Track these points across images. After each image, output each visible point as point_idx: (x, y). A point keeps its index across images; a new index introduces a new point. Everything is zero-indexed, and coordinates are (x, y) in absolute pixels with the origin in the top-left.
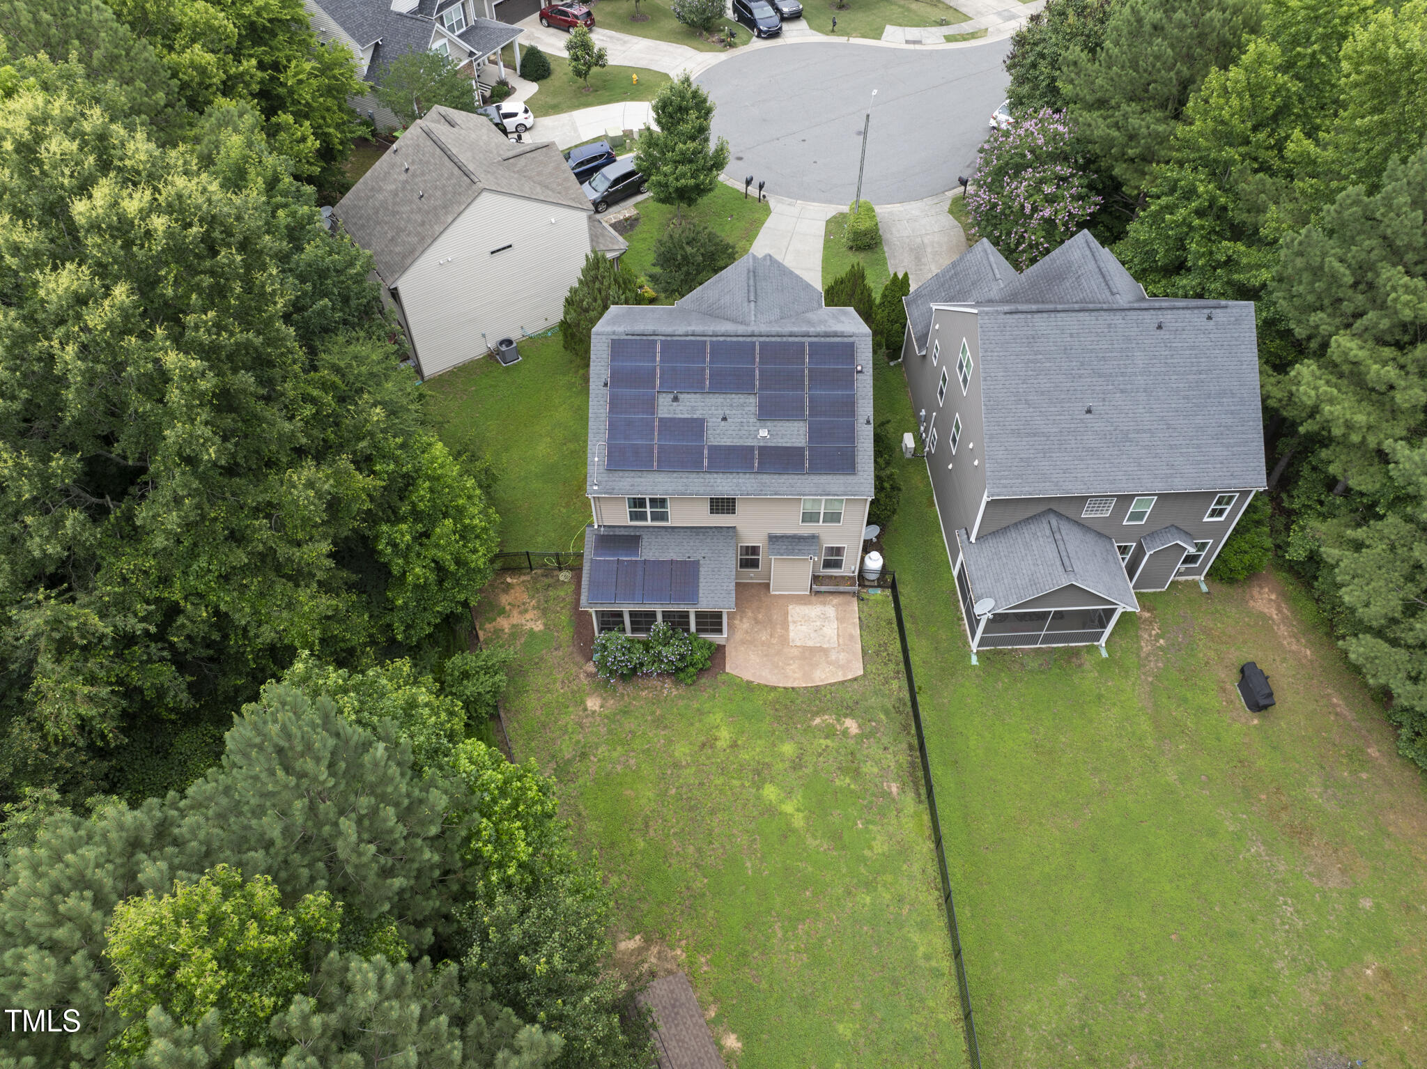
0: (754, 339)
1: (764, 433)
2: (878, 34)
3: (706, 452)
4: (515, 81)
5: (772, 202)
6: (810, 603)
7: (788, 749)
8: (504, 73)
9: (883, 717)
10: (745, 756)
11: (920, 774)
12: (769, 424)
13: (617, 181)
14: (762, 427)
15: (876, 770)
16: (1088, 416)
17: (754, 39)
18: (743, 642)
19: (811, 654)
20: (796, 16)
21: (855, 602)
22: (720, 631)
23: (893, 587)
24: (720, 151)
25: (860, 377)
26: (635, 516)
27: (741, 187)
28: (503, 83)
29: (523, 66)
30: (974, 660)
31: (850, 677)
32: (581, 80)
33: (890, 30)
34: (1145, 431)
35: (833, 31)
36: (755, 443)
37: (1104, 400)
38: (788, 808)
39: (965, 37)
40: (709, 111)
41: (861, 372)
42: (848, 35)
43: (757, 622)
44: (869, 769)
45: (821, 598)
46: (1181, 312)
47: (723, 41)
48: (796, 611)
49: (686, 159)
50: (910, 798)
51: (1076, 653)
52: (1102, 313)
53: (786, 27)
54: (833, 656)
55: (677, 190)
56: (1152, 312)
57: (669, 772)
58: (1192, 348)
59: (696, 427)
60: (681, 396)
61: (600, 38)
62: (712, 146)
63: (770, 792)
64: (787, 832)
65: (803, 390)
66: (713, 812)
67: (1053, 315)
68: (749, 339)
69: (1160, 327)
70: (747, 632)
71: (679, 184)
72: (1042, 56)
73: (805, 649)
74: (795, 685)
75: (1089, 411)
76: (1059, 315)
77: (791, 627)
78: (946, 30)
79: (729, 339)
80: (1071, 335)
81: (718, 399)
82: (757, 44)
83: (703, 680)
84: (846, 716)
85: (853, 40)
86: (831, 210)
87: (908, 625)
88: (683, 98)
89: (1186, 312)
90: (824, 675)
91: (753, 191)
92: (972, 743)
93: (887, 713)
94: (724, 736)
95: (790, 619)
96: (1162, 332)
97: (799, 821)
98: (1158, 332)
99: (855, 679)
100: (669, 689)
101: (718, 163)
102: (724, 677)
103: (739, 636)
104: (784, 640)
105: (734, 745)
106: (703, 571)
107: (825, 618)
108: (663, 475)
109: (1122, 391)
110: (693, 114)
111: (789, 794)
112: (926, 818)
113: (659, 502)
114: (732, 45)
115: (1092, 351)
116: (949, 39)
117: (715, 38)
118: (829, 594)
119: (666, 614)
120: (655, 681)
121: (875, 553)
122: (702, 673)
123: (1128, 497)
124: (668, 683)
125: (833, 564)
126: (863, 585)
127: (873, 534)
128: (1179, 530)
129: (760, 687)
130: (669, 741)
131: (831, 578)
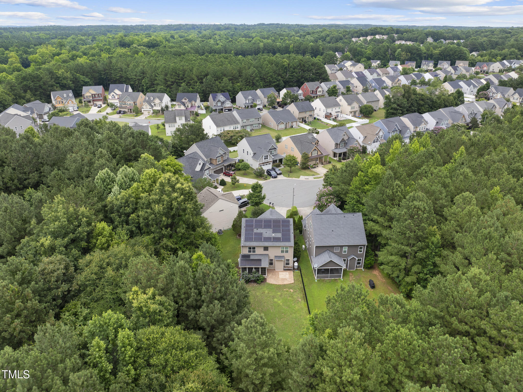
1: (273, 235)
2: (299, 177)
3: (263, 238)
4: (218, 186)
5: (275, 207)
6: (284, 272)
7: (279, 293)
8: (216, 184)
9: (298, 289)
10: (270, 295)
11: (305, 298)
12: (274, 233)
13: (242, 203)
19: (283, 280)
20: (280, 174)
21: (292, 272)
22: (265, 274)
23: (300, 270)
24: (264, 196)
26: (250, 252)
27: (269, 205)
28: (216, 186)
29: (220, 183)
30: (316, 281)
31: (291, 283)
32: (233, 186)
33: (301, 176)
35: (289, 177)
36: (272, 237)
37: (335, 229)
38: (279, 302)
39: (318, 178)
40: (262, 188)
41: (291, 225)
43: (273, 275)
44: (295, 297)
46: (348, 214)
48: (280, 273)
49: (258, 196)
50: (303, 302)
51: (336, 279)
52: (334, 215)
53: (278, 176)
54: (288, 280)
55: (256, 203)
56: (343, 214)
57: (256, 297)
58: (351, 220)
59: (261, 234)
60: (258, 229)
61: (238, 178)
62: (263, 195)
63: (276, 300)
64: (279, 305)
65: (280, 228)
66: (264, 303)
68: (271, 220)
69: (344, 217)
70: (271, 276)
71: (256, 201)
72: (328, 178)
74: (280, 284)
75: (333, 231)
76: (325, 215)
77: (280, 275)
78: (314, 177)
79: (267, 219)
80: (328, 218)
81: (265, 229)
82: (272, 179)
84: (290, 289)
85: (293, 179)
86: (288, 209)
87: (303, 276)
88: (257, 185)
90: (286, 283)
91: (271, 205)
92: (315, 293)
94: (266, 292)
97: (281, 304)
100: (255, 285)
101: (264, 198)
102: (266, 283)
103: (269, 277)
104: (278, 277)
105: (268, 293)
106: (262, 261)
107: (286, 274)
108: (254, 242)
109: (339, 228)
110: (259, 188)
111: (279, 300)
112: (306, 304)
113: (254, 248)
114: (266, 179)
115: (332, 221)
116: (314, 178)
117: (263, 178)
118: (287, 270)
119: (255, 268)
120: (252, 284)
121: (296, 263)
122: (262, 282)
123: (342, 247)
124: (255, 284)
125: (288, 264)
126: (294, 269)
127: (296, 259)
128: (354, 255)
129: (274, 285)
130: (256, 293)
131: (287, 267)
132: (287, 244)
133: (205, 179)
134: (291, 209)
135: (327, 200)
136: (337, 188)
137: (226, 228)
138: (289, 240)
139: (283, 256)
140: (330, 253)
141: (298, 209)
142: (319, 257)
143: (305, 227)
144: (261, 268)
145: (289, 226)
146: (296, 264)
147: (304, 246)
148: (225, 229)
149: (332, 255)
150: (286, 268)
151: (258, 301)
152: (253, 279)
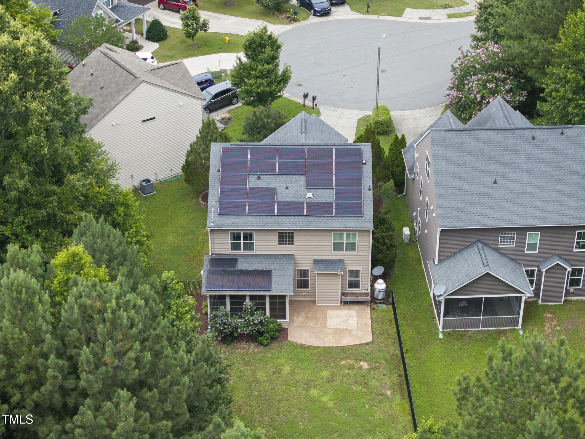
0: (304, 147)
1: (309, 195)
2: (400, 14)
3: (276, 205)
4: (142, 41)
5: (322, 109)
6: (341, 309)
7: (325, 374)
8: (136, 36)
9: (383, 361)
10: (298, 377)
11: (405, 387)
12: (312, 190)
13: (216, 96)
14: (308, 192)
15: (378, 384)
16: (495, 185)
17: (312, 16)
18: (298, 327)
19: (339, 332)
20: (343, 2)
21: (368, 310)
22: (284, 317)
23: (393, 304)
24: (286, 72)
25: (365, 166)
26: (235, 247)
27: (301, 101)
28: (135, 42)
29: (148, 32)
30: (441, 336)
31: (364, 342)
32: (189, 41)
33: (408, 11)
34: (528, 193)
35: (368, 12)
36: (304, 200)
37: (504, 176)
38: (325, 399)
39: (461, 15)
40: (279, 47)
41: (365, 164)
42: (378, 14)
43: (307, 317)
44: (374, 383)
45: (347, 306)
46: (546, 130)
47: (289, 17)
48: (331, 313)
49: (264, 75)
50: (398, 398)
51: (504, 332)
52: (500, 131)
53: (333, 9)
54: (354, 333)
55: (258, 94)
56: (529, 130)
57: (254, 385)
58: (553, 149)
59: (271, 192)
60: (262, 176)
61: (203, 15)
62: (280, 71)
63: (314, 392)
64: (323, 409)
65: (332, 173)
66: (280, 401)
67: (472, 132)
68: (301, 147)
69: (534, 138)
70: (301, 322)
71: (259, 90)
73: (336, 330)
74: (330, 345)
75: (495, 182)
76: (475, 132)
77: (329, 320)
78: (449, 11)
79: (290, 147)
80: (483, 143)
81: (283, 178)
82: (313, 20)
83: (274, 344)
84: (361, 360)
85: (381, 17)
86: (362, 114)
87: (401, 322)
88: (262, 39)
89: (548, 130)
90: (347, 341)
91: (309, 102)
92: (437, 373)
93: (386, 360)
94: (287, 369)
95: (328, 316)
96: (535, 141)
97: (331, 405)
98: (533, 141)
99: (367, 344)
100: (252, 348)
101: (285, 79)
102: (287, 342)
103: (296, 324)
104: (325, 326)
105: (292, 373)
106: (274, 275)
107: (350, 316)
108: (251, 217)
109: (514, 172)
110: (268, 48)
111: (326, 393)
112: (407, 406)
113: (248, 236)
115: (495, 151)
116: (450, 16)
117: (284, 16)
118: (352, 303)
119: (252, 297)
120: (244, 345)
121: (380, 281)
122: (273, 338)
123: (522, 231)
124: (252, 346)
125: (354, 285)
126: (374, 300)
127: (379, 270)
128: (560, 257)
129: (309, 347)
130: (254, 371)
131: (353, 294)
132: (351, 222)
133: (99, 22)
134: (370, 113)
135: (484, 86)
136: (516, 47)
137: (164, 175)
138: (357, 212)
139: (340, 262)
140: (487, 250)
141: (392, 113)
142: (451, 263)
143: (412, 170)
144: (272, 297)
145: (358, 167)
146: (380, 285)
147: (406, 231)
148: (160, 178)
149: (491, 256)
150: (349, 299)
151: (259, 396)
152: (245, 330)
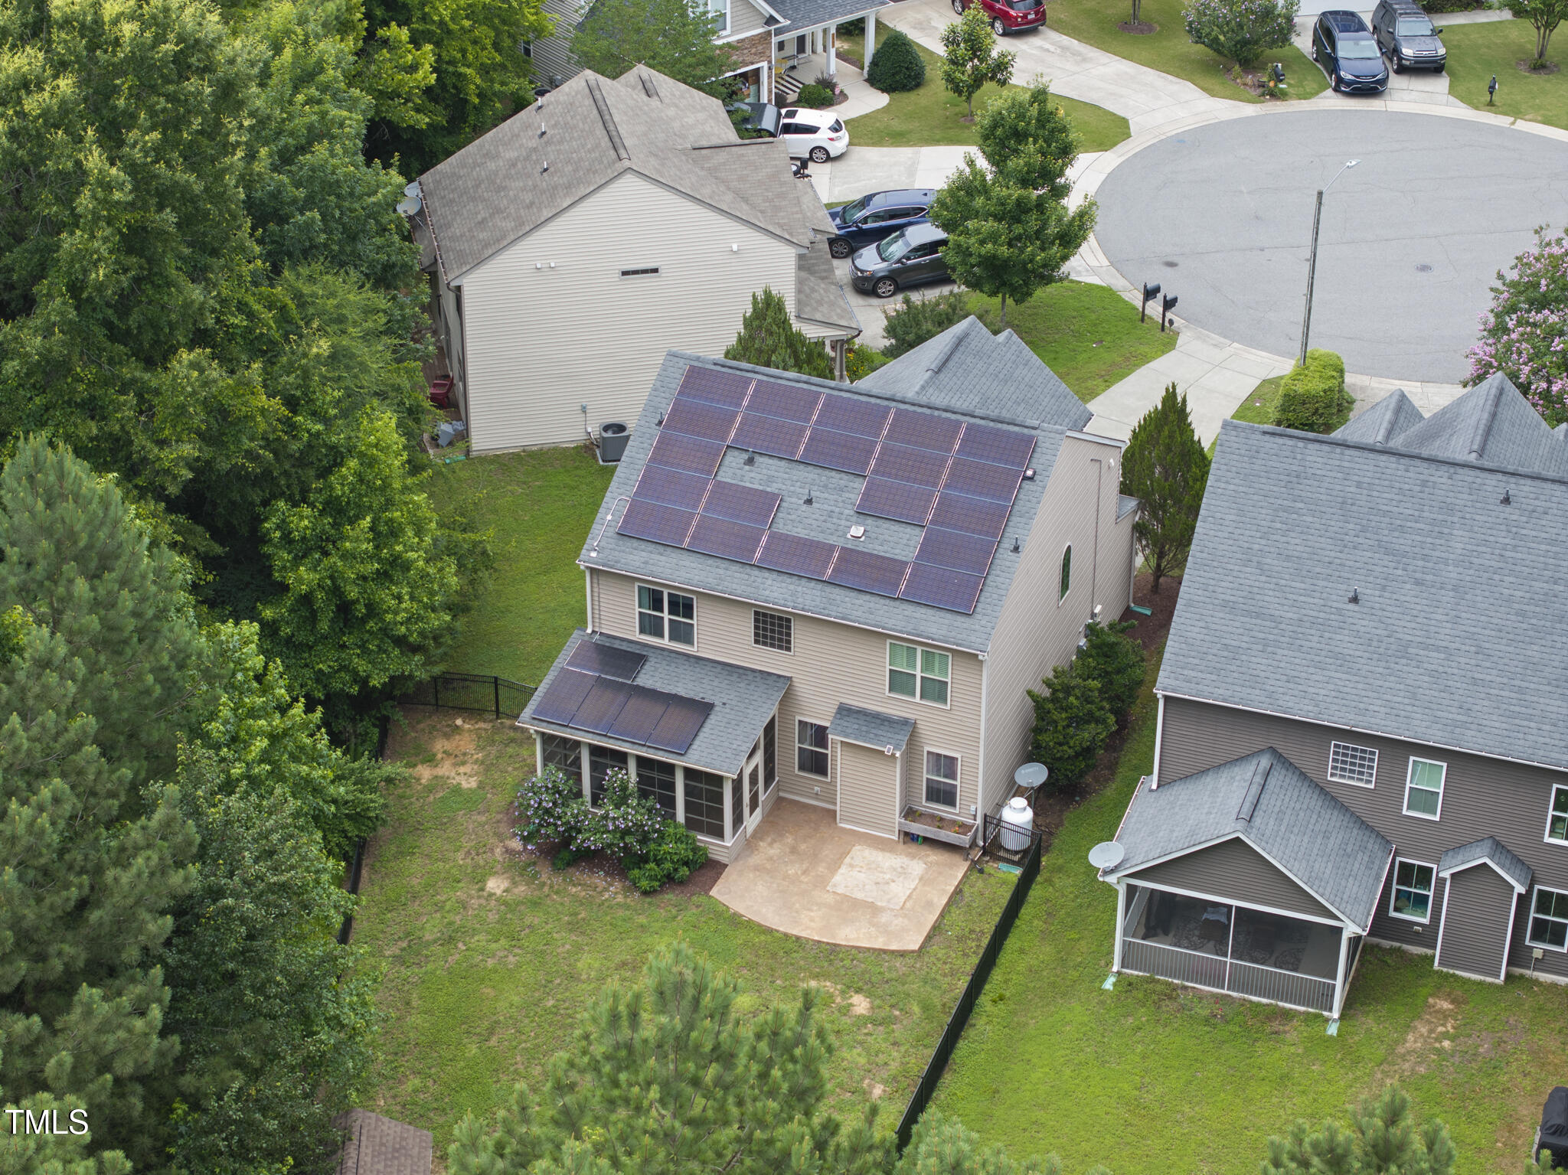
0: (894, 404)
1: (857, 531)
3: (764, 539)
4: (853, 85)
5: (1186, 336)
6: (892, 851)
7: (745, 1001)
9: (916, 1009)
12: (870, 521)
14: (858, 523)
15: (862, 1061)
16: (1352, 606)
17: (1329, 92)
18: (757, 868)
19: (850, 906)
20: (1428, 68)
21: (960, 870)
22: (719, 833)
25: (1027, 485)
26: (652, 626)
27: (1133, 300)
28: (827, 84)
29: (874, 63)
30: (1109, 984)
31: (894, 947)
32: (958, 102)
34: (1437, 649)
36: (840, 542)
37: (1384, 588)
41: (1031, 479)
42: (1518, 115)
43: (794, 850)
44: (854, 1056)
45: (913, 848)
46: (1549, 485)
47: (1262, 85)
48: (860, 854)
51: (1287, 1015)
52: (1418, 462)
53: (1397, 82)
54: (884, 918)
56: (1500, 476)
57: (558, 981)
58: (1553, 542)
59: (766, 504)
60: (758, 459)
62: (1070, 204)
65: (935, 485)
67: (1338, 450)
68: (886, 403)
69: (1506, 500)
70: (771, 859)
73: (846, 898)
74: (803, 934)
75: (1355, 600)
76: (1348, 452)
77: (843, 870)
79: (856, 397)
80: (1359, 485)
81: (810, 474)
82: (1330, 101)
83: (670, 896)
84: (859, 991)
85: (1522, 125)
89: (1556, 486)
90: (853, 934)
91: (1154, 308)
92: (1038, 1075)
93: (926, 1008)
95: (847, 860)
96: (1508, 509)
98: (1501, 508)
99: (902, 954)
100: (612, 891)
102: (703, 899)
103: (756, 860)
104: (822, 882)
106: (713, 719)
107: (903, 872)
108: (693, 557)
109: (1418, 583)
113: (683, 606)
114: (1275, 95)
115: (1386, 513)
117: (1249, 79)
118: (927, 841)
119: (642, 762)
120: (599, 879)
121: (1019, 802)
122: (670, 880)
123: (1397, 750)
124: (618, 885)
125: (943, 795)
126: (993, 849)
127: (1034, 775)
128: (1499, 848)
129: (750, 925)
130: (578, 948)
131: (940, 822)
132: (934, 625)
138: (961, 599)
139: (907, 725)
144: (693, 774)
145: (1008, 484)
146: (1018, 813)
149: (1285, 796)
150: (916, 828)
152: (594, 842)
